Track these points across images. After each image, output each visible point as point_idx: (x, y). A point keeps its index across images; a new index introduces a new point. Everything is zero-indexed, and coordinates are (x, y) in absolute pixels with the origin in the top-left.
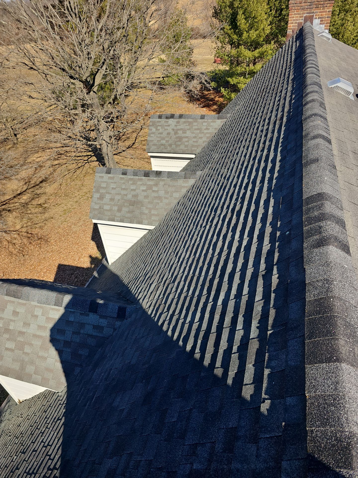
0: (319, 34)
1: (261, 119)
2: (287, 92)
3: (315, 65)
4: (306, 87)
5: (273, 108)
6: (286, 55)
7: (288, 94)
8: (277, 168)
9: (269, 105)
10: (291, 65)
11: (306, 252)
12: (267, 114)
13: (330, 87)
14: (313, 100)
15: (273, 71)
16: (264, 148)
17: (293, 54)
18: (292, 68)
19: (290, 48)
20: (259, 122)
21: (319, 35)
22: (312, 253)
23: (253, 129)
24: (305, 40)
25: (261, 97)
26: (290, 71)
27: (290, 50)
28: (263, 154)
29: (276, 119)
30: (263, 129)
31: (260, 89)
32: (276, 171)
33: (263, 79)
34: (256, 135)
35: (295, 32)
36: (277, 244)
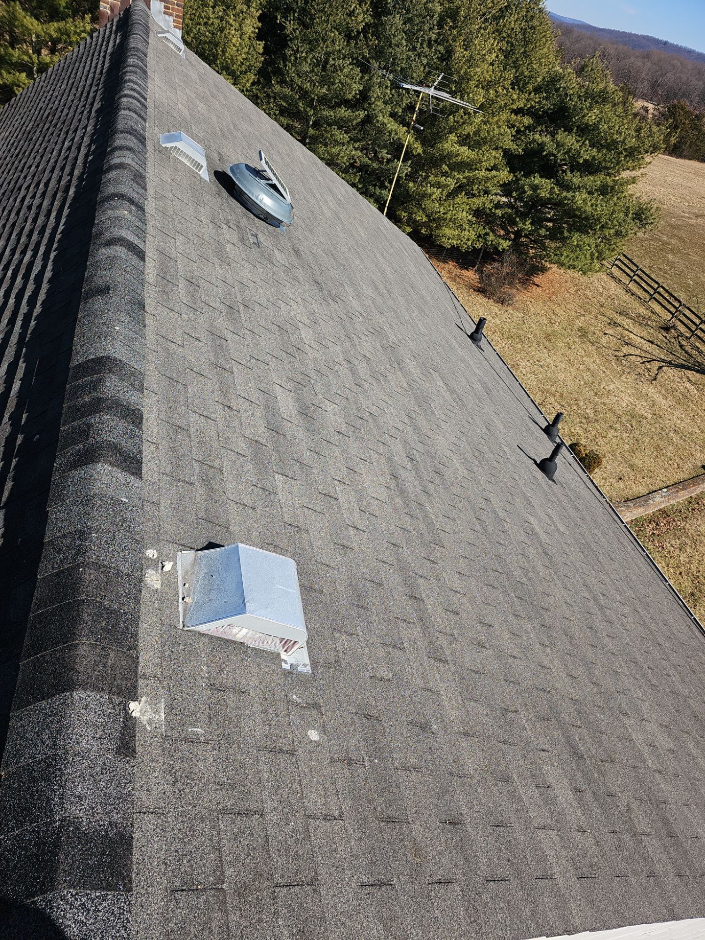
0: (160, 33)
1: (33, 179)
2: (84, 134)
3: (139, 93)
4: (114, 134)
5: (56, 162)
6: (96, 54)
7: (85, 139)
8: (42, 296)
9: (52, 153)
10: (100, 79)
11: (56, 477)
12: (44, 172)
13: (164, 145)
14: (121, 166)
15: (70, 82)
16: (27, 246)
17: (108, 57)
18: (101, 86)
19: (105, 43)
20: (28, 187)
21: (159, 35)
22: (65, 479)
23: (15, 200)
24: (130, 35)
25: (41, 132)
26: (96, 91)
27: (104, 47)
28: (22, 259)
29: (58, 188)
30: (32, 203)
31: (42, 112)
32: (39, 302)
33: (51, 92)
34: (18, 214)
35: (116, 11)
36: (14, 461)
